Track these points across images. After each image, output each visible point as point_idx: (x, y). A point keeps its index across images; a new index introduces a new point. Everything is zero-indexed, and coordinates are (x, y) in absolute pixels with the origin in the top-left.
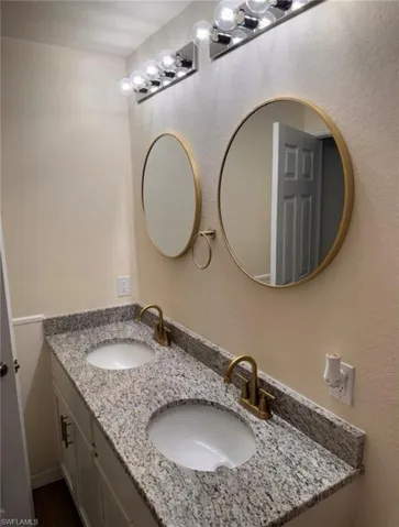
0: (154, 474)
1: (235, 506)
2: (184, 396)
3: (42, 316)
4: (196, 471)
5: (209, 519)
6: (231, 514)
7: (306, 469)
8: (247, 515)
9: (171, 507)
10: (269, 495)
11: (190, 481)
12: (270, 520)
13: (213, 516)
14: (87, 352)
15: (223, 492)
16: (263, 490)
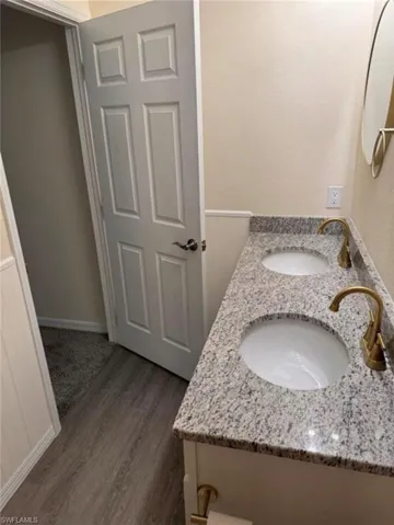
0: (217, 355)
1: (251, 413)
2: (310, 314)
3: (251, 213)
4: (250, 371)
5: (219, 407)
6: (240, 416)
7: (360, 431)
8: (252, 425)
9: (203, 383)
10: (290, 425)
11: (237, 374)
12: (267, 442)
13: (226, 407)
14: (269, 252)
15: (253, 398)
16: (290, 418)
